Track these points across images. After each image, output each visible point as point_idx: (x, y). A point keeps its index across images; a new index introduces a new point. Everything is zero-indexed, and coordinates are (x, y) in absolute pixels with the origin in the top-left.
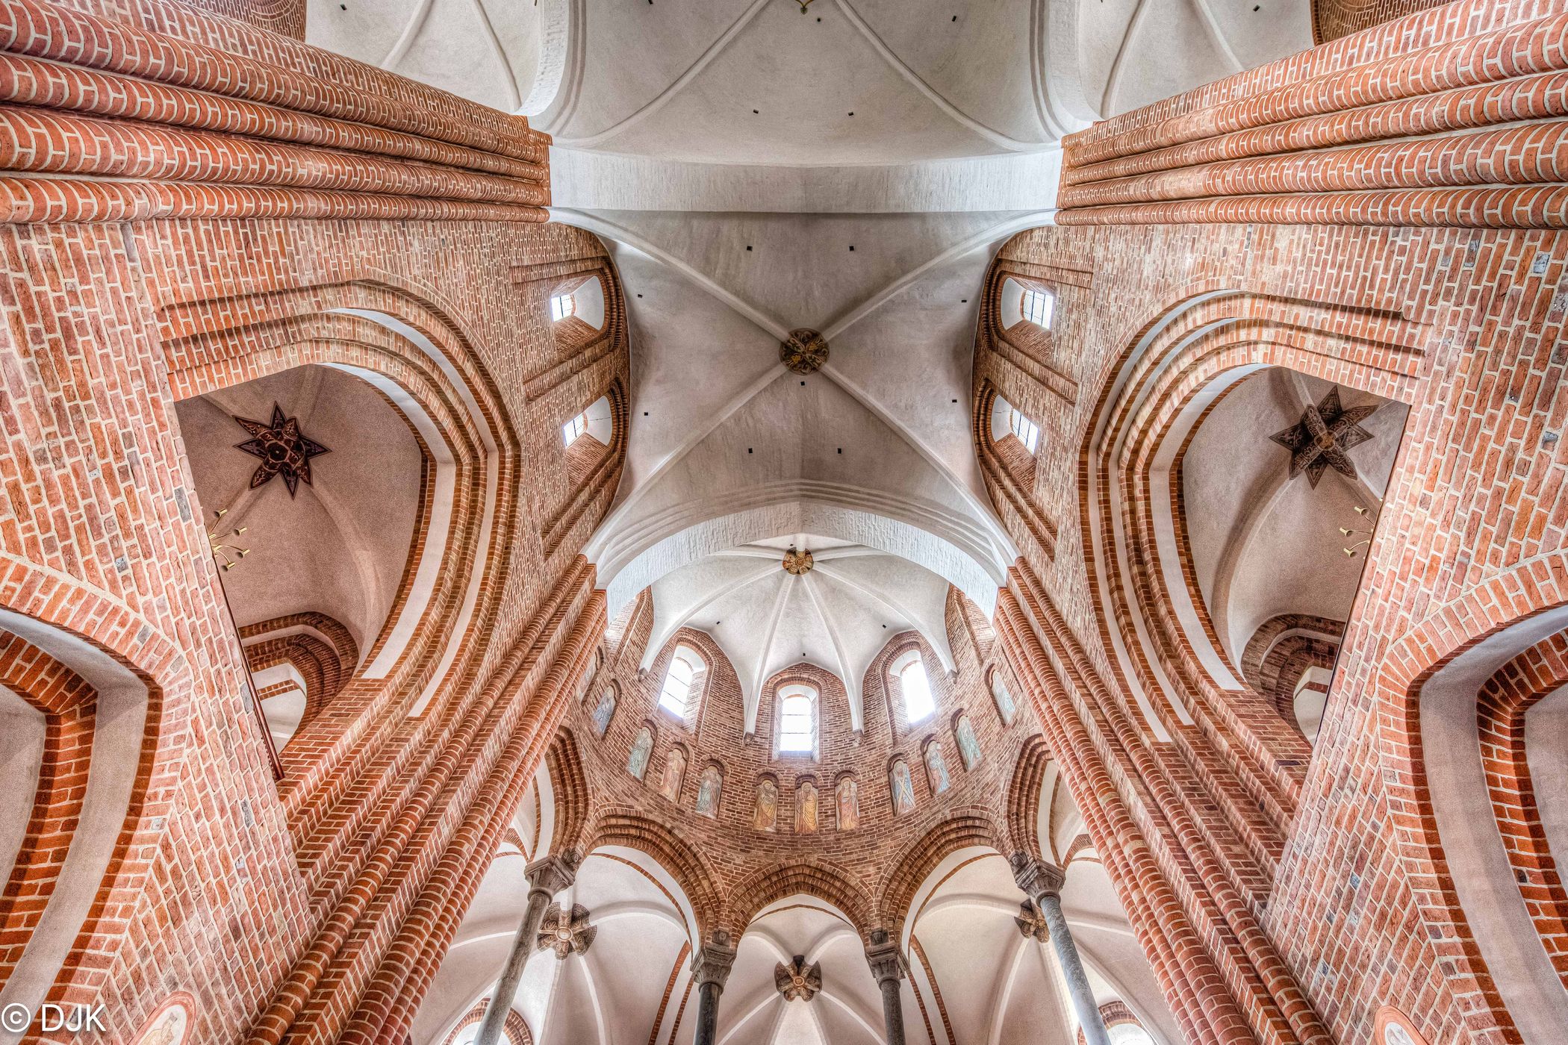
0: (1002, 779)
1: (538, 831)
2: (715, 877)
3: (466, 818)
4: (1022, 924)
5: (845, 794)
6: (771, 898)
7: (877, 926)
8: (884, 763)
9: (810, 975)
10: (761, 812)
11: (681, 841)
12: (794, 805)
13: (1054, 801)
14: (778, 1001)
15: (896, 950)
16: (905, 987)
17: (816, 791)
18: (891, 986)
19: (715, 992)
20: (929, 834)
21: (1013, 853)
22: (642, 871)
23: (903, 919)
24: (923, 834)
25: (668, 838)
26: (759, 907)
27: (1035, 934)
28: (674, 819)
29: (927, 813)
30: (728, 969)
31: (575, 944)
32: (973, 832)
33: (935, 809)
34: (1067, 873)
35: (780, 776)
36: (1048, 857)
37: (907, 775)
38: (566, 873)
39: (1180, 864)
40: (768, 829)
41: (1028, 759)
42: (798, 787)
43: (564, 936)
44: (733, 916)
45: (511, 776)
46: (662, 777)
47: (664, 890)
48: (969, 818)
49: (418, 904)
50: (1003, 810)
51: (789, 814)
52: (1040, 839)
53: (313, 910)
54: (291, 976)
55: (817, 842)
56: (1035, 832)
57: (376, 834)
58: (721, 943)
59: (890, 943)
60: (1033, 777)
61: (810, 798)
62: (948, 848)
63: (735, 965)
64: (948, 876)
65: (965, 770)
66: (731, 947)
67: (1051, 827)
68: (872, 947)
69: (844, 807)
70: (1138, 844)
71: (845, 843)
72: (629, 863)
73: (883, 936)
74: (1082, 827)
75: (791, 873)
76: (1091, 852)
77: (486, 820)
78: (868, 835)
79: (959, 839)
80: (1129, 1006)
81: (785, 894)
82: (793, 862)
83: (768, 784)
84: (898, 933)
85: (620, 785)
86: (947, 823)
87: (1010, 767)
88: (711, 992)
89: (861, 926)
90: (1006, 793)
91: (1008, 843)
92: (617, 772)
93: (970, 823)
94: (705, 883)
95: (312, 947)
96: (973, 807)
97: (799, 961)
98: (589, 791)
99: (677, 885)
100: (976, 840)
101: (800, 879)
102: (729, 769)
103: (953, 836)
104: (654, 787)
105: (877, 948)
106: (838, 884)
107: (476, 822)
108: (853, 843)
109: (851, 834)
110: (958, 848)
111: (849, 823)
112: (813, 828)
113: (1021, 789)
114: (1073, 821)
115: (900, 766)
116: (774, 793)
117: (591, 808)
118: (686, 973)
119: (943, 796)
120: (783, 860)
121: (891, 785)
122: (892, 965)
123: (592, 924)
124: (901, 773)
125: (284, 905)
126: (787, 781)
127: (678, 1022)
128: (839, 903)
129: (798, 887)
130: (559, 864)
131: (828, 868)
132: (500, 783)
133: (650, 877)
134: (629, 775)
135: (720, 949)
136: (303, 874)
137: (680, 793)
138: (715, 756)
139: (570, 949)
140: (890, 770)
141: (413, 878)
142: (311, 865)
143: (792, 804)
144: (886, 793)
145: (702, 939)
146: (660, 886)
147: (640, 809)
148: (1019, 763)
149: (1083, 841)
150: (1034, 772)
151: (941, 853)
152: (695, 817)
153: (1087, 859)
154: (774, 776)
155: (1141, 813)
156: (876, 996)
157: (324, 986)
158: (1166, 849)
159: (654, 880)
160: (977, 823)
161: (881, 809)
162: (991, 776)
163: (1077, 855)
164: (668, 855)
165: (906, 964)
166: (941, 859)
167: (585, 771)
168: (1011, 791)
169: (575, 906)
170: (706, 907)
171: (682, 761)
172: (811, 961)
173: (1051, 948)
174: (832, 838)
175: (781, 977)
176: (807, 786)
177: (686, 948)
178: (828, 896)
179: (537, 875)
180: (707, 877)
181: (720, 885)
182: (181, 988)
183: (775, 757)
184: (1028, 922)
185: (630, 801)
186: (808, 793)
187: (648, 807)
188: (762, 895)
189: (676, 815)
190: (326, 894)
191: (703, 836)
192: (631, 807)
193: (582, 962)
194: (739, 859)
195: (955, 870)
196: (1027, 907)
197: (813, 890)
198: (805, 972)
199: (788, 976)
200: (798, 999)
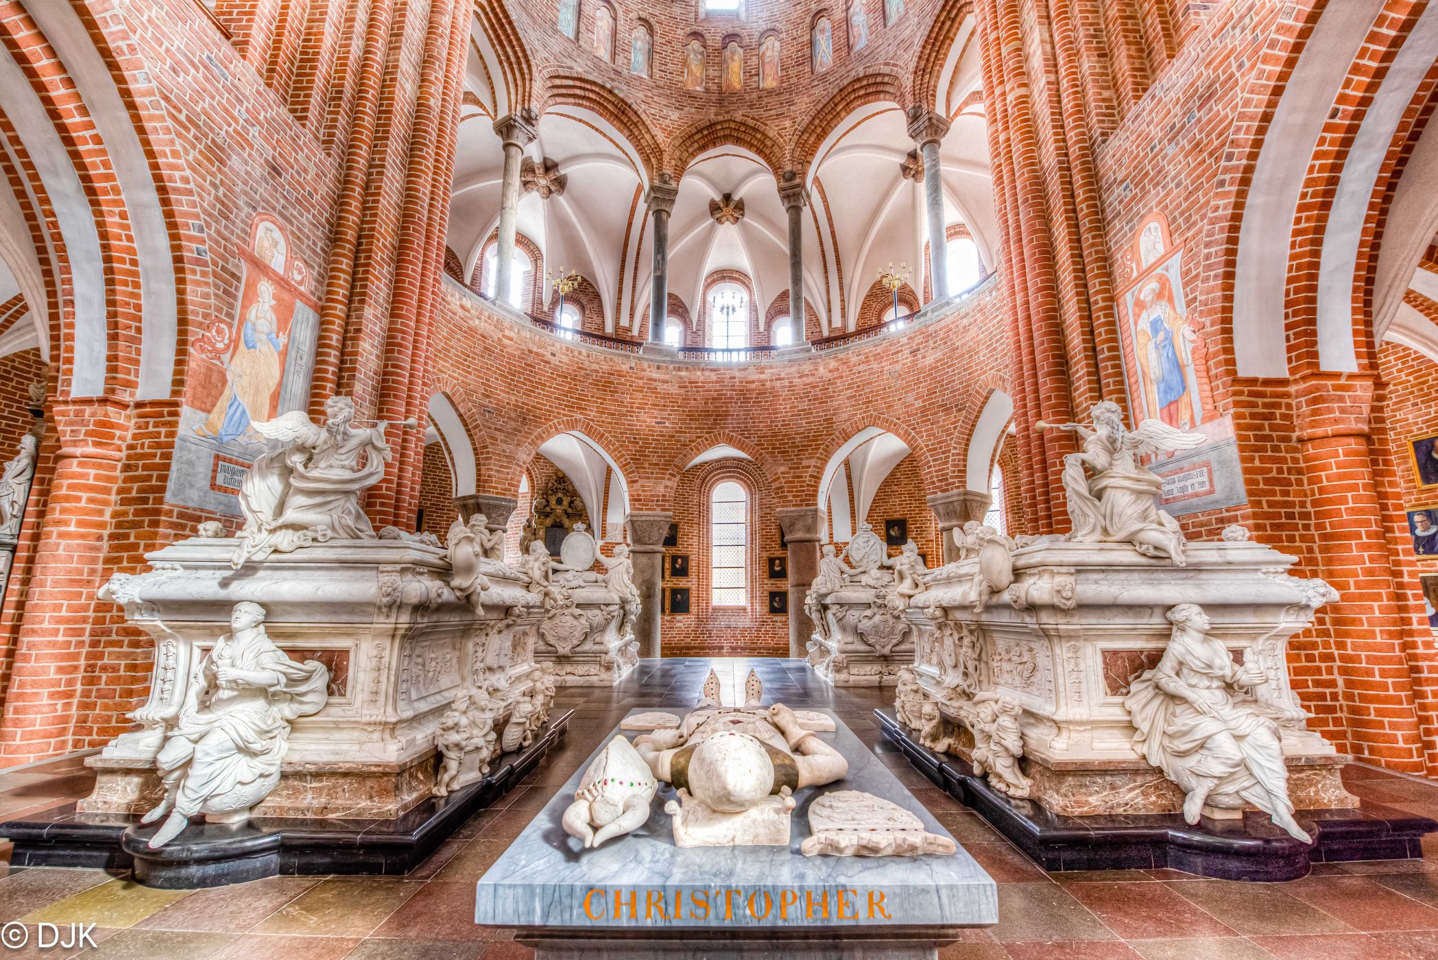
0: (919, 34)
1: (493, 93)
2: (656, 131)
3: (422, 75)
4: (905, 169)
5: (769, 53)
6: (703, 148)
7: (788, 168)
8: (808, 20)
9: (736, 207)
10: (690, 72)
11: (622, 100)
12: (722, 65)
13: (961, 57)
14: (712, 226)
15: (802, 186)
16: (806, 213)
17: (741, 51)
18: (795, 211)
19: (664, 216)
20: (841, 90)
21: (911, 106)
22: (593, 127)
23: (810, 163)
24: (836, 90)
25: (610, 97)
26: (693, 155)
27: (913, 176)
28: (612, 80)
29: (843, 71)
30: (673, 201)
31: (553, 188)
32: (880, 88)
33: (850, 67)
34: (952, 126)
35: (707, 36)
36: (940, 110)
37: (828, 34)
38: (529, 128)
39: (1052, 107)
40: (698, 88)
41: (949, 12)
42: (725, 48)
43: (543, 182)
44: (673, 162)
45: (448, 32)
46: (595, 37)
47: (614, 143)
48: (879, 74)
49: (412, 150)
50: (912, 66)
51: (716, 74)
52: (938, 94)
53: (329, 155)
54: (340, 202)
55: (741, 98)
56: (935, 87)
57: (348, 91)
58: (665, 182)
59: (797, 181)
60: (949, 31)
61: (736, 58)
62: (855, 104)
63: (678, 198)
64: (852, 129)
65: (885, 26)
66: (674, 184)
67: (951, 83)
68: (783, 184)
69: (767, 67)
70: (1023, 91)
71: (766, 100)
72: (580, 121)
73: (793, 175)
74: (978, 84)
75: (719, 127)
76: (980, 107)
77: (441, 75)
78: (785, 92)
79: (867, 95)
80: (969, 228)
81: (714, 145)
82: (720, 118)
83: (695, 45)
84: (804, 174)
85: (556, 46)
86: (859, 80)
87: (929, 21)
88: (660, 219)
89: (776, 169)
90: (919, 49)
91: (909, 97)
92: (550, 32)
93: (879, 79)
94: (647, 136)
95: (345, 182)
96: (887, 64)
97: (727, 198)
98: (529, 52)
99: (624, 139)
100: (882, 96)
101: (728, 132)
102: (657, 27)
103: (862, 92)
104: (588, 49)
105: (788, 184)
106: (759, 136)
107: (432, 78)
108: (773, 100)
109: (770, 92)
110: (865, 103)
111: (770, 83)
112: (738, 87)
113: (933, 44)
114: (973, 77)
115: (824, 23)
116: (702, 53)
117: (534, 69)
118: (642, 206)
119: (860, 53)
120: (712, 116)
121: (811, 43)
122: (797, 196)
123: (563, 172)
124: (823, 31)
125: (302, 150)
126: (714, 40)
127: (641, 239)
128: (759, 152)
129: (726, 139)
130: (520, 120)
131: (751, 122)
132: (440, 40)
133: (601, 132)
134: (562, 35)
135: (666, 186)
136: (304, 126)
137: (614, 55)
138: (643, 15)
139: (550, 192)
140: (813, 28)
141: (399, 126)
142: (306, 118)
143: (720, 64)
144: (807, 51)
145: (651, 180)
146: (611, 140)
147: (580, 70)
148: (938, 16)
149: (976, 96)
150: (951, 26)
151: (848, 108)
152: (632, 77)
153: (974, 114)
154: (702, 36)
155: (1037, 62)
156: (784, 219)
157: (369, 209)
158: (1045, 95)
159: (605, 135)
160: (886, 79)
161: (800, 68)
162: (908, 32)
163: (966, 110)
164: (612, 113)
165: (808, 196)
166: (848, 114)
167: (518, 30)
168: (924, 47)
169: (545, 159)
170: (651, 154)
171: (611, 20)
172: (736, 197)
173: (923, 187)
174: (755, 96)
175: (714, 208)
176: (733, 45)
177: (640, 189)
178: (750, 146)
179: (504, 130)
180: (648, 131)
181: (660, 137)
182: (260, 210)
183: (702, 16)
184: (911, 167)
185: (569, 63)
186: (733, 53)
187: (587, 68)
188: (696, 145)
189: (613, 76)
190: (332, 142)
191: (641, 95)
192: (571, 68)
193: (562, 200)
194: (675, 115)
195: (859, 123)
196: (913, 156)
197: (738, 141)
198: (732, 205)
199: (719, 208)
200: (727, 224)
